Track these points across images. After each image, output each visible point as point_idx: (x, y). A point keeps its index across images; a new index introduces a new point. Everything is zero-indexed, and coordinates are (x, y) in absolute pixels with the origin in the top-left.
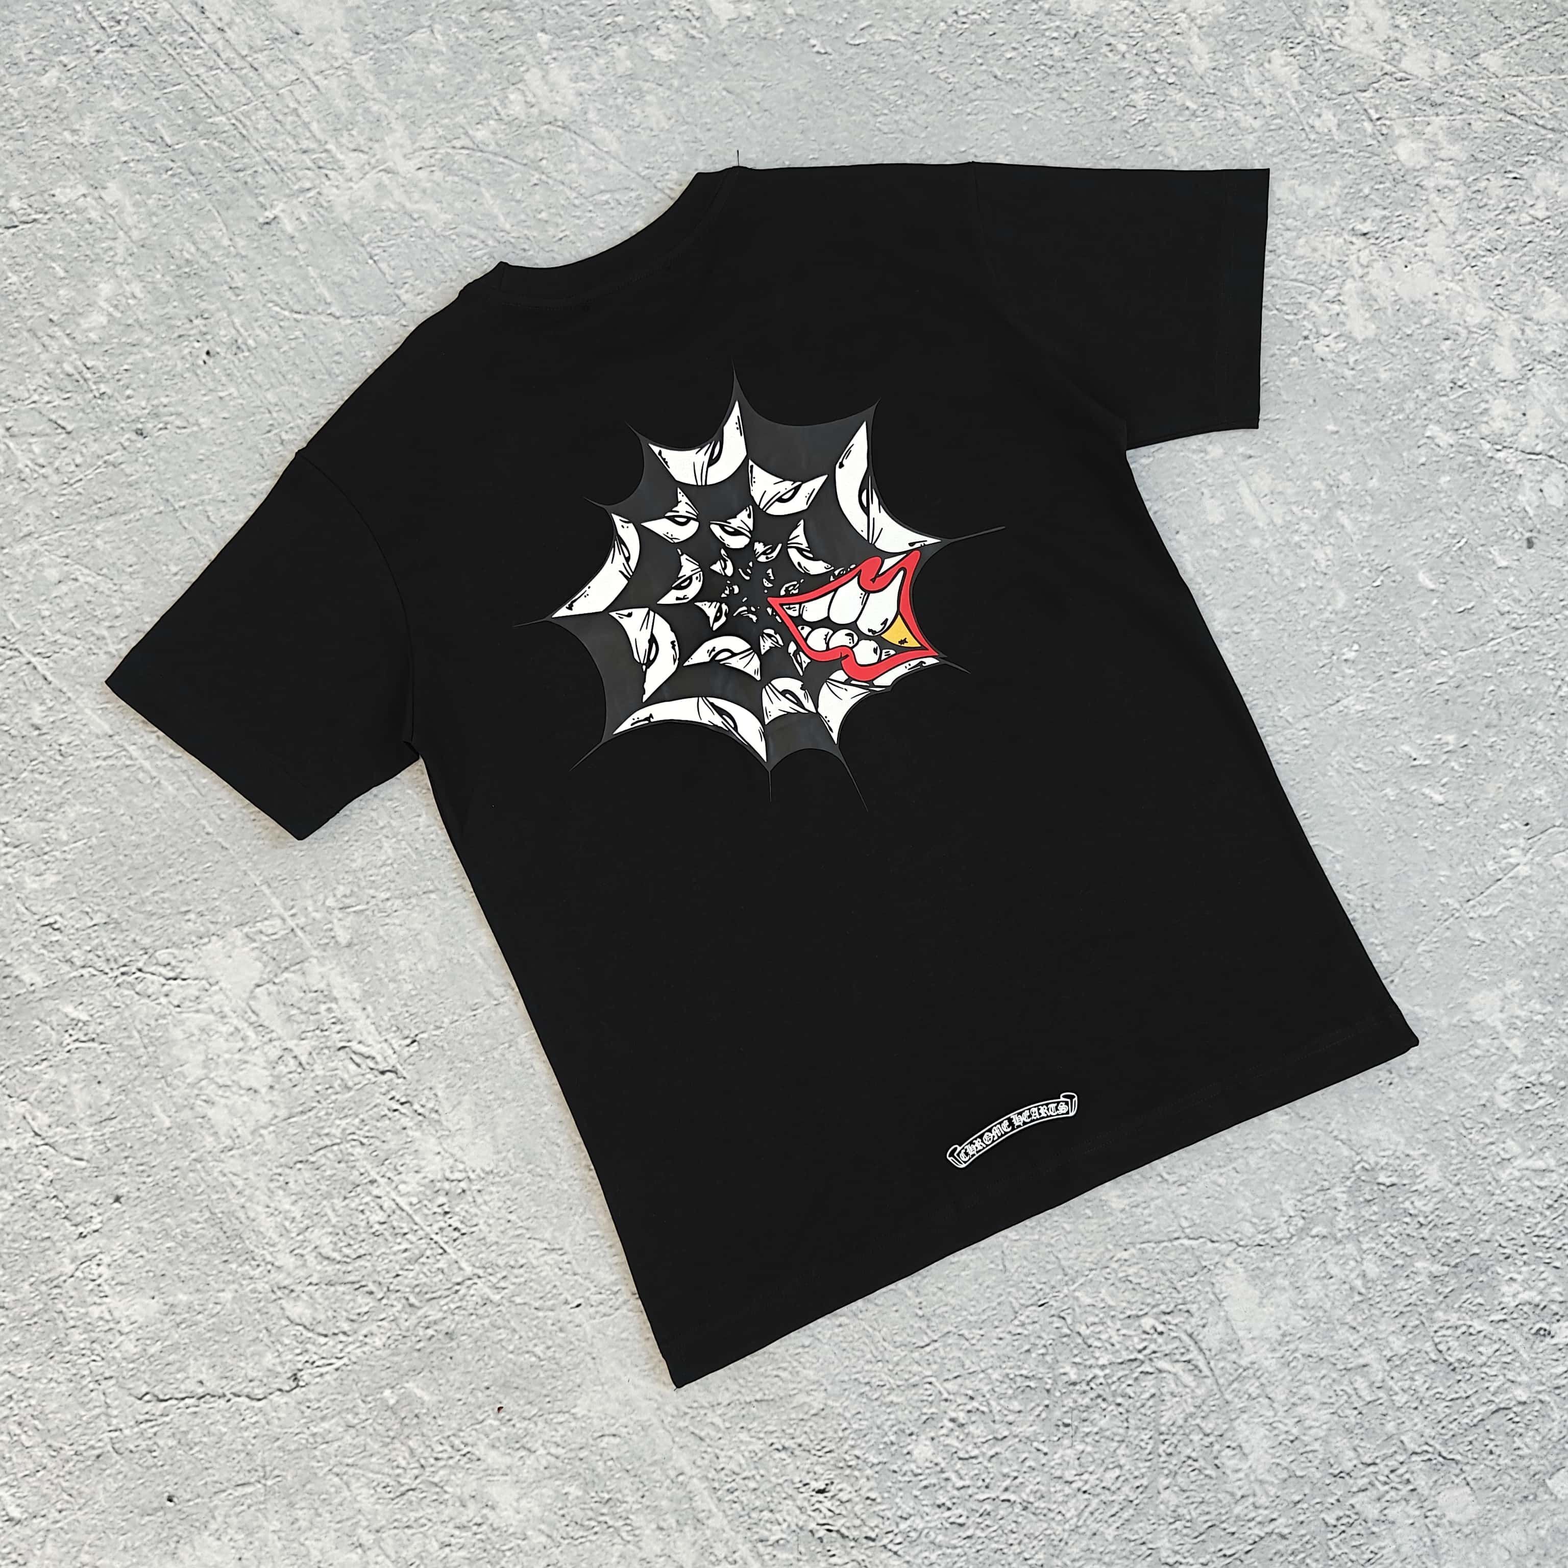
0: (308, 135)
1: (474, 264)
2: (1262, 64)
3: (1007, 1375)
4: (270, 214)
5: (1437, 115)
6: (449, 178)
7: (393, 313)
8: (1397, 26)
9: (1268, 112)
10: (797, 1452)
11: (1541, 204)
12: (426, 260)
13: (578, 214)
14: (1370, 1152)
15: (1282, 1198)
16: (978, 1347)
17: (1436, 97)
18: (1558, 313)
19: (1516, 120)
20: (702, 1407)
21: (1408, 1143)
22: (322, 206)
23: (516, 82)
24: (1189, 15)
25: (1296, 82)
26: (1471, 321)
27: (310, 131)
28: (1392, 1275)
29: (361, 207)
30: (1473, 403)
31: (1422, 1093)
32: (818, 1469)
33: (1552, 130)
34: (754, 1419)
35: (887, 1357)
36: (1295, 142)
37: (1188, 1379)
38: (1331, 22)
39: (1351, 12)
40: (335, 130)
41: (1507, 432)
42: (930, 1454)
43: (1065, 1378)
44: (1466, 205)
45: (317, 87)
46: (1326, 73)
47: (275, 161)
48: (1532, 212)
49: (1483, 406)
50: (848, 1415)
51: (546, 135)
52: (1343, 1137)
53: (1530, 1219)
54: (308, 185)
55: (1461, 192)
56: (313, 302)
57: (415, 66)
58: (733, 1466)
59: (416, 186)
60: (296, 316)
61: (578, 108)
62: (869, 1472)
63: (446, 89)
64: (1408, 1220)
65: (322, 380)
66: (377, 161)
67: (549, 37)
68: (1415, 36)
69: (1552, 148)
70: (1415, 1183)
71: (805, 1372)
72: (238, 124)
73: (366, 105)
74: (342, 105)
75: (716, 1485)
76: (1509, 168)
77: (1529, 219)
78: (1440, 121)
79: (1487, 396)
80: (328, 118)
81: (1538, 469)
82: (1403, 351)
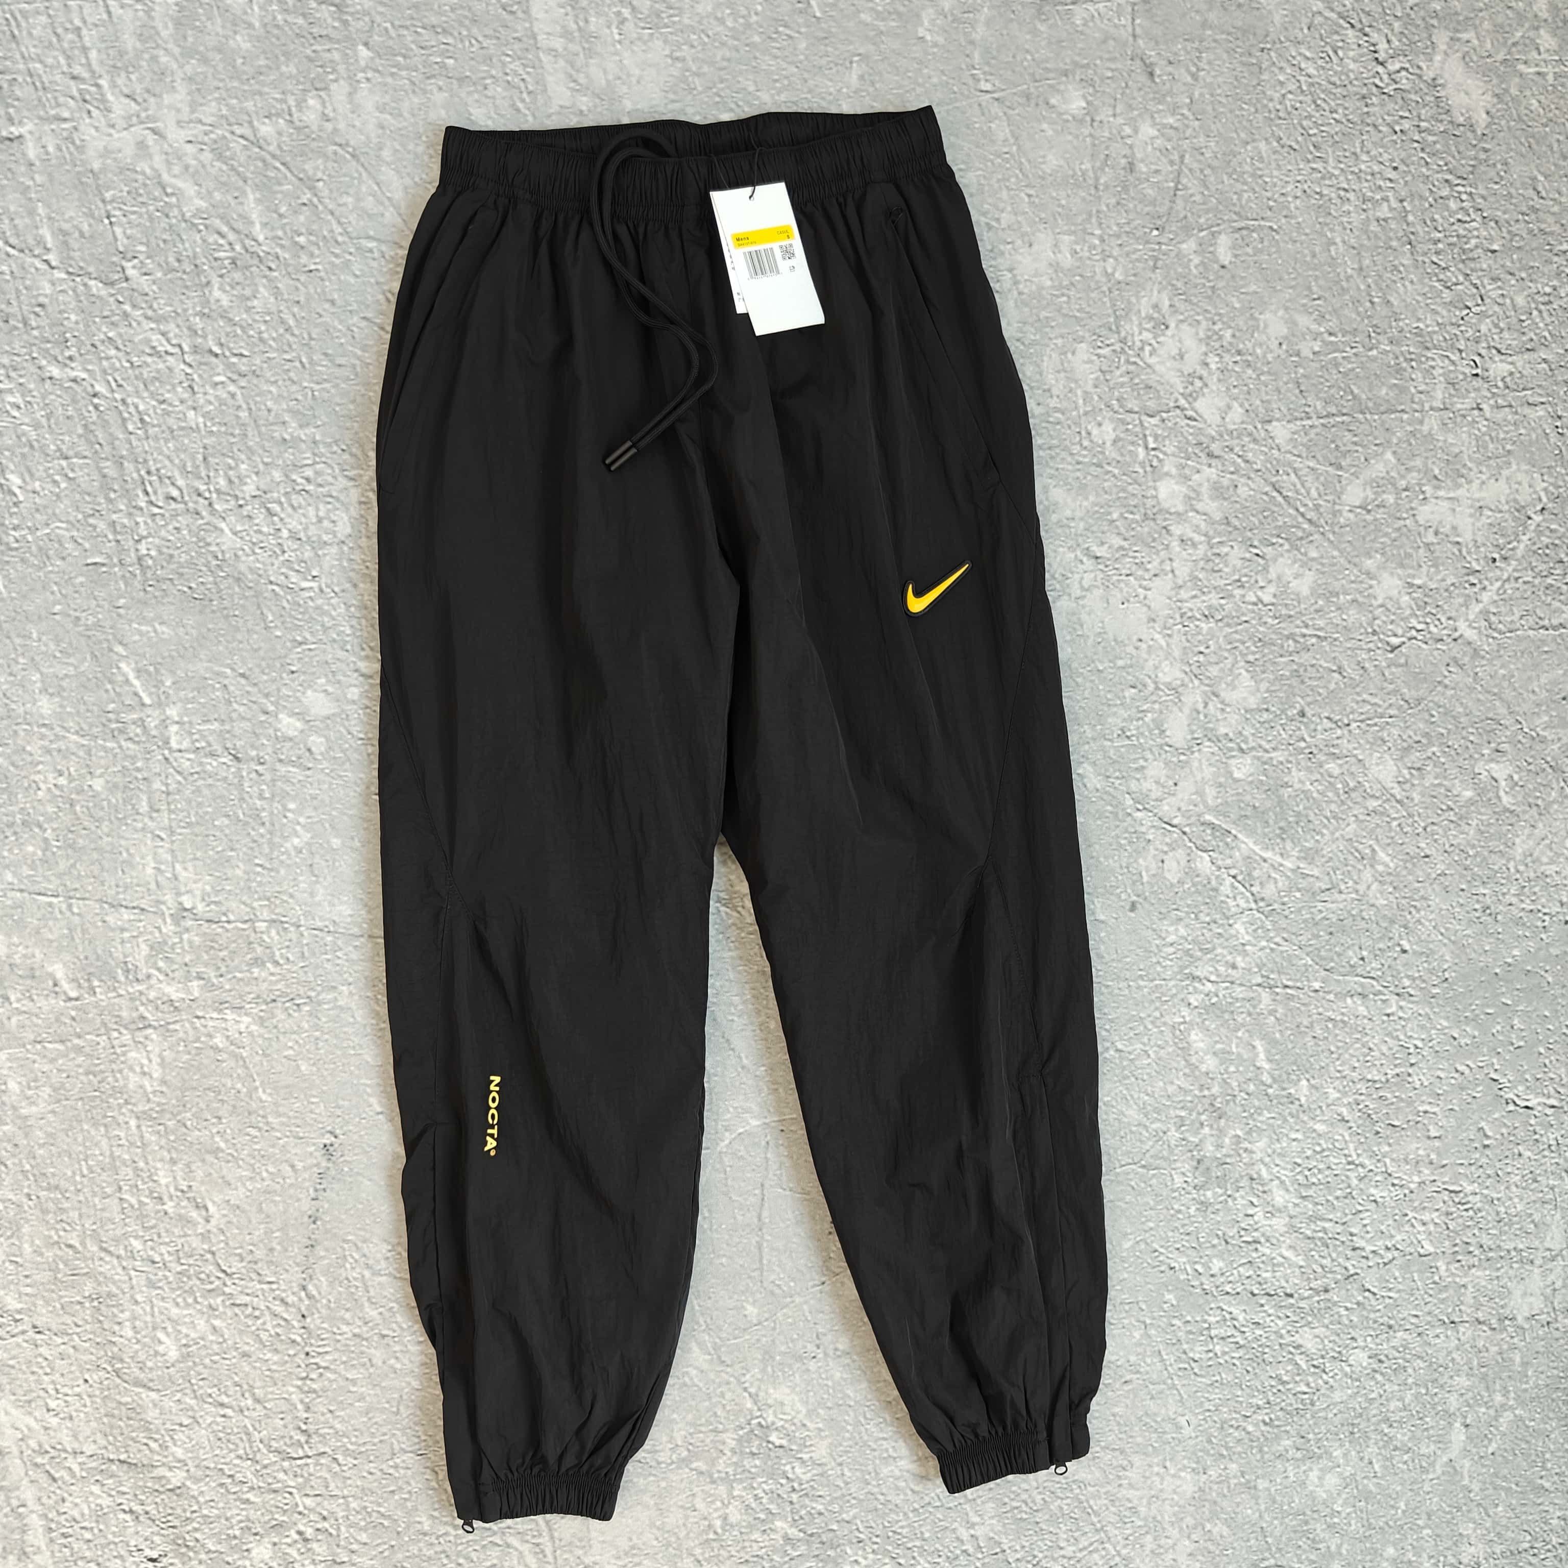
0: (84, 61)
1: (215, 264)
2: (1065, 353)
3: (365, 1508)
4: (15, 131)
5: (1210, 466)
6: (216, 164)
7: (112, 284)
8: (1207, 364)
9: (1053, 403)
10: (141, 1518)
11: (1271, 589)
12: (165, 241)
13: (337, 251)
14: (771, 1411)
15: (676, 1428)
16: (347, 1475)
17: (1215, 447)
18: (1245, 699)
19: (1280, 499)
20: (65, 1451)
21: (810, 1413)
22: (73, 143)
23: (320, 87)
24: (1014, 276)
25: (1090, 382)
26: (1163, 678)
27: (87, 58)
28: (750, 1526)
29: (115, 159)
30: (1133, 757)
31: (838, 1375)
32: (157, 1539)
33: (1310, 521)
34: (111, 1477)
35: (258, 1457)
36: (1067, 443)
37: (531, 1560)
38: (1147, 336)
39: (1169, 333)
40: (114, 67)
41: (1153, 796)
42: (267, 1557)
43: (419, 1527)
44: (1202, 563)
45: (109, 13)
46: (1122, 385)
47: (40, 76)
48: (1260, 593)
49: (1142, 762)
50: (201, 1499)
51: (332, 156)
52: (753, 1390)
53: (893, 1516)
54: (66, 115)
55: (1202, 549)
56: (31, 242)
57: (220, 30)
58: (76, 1513)
59: (180, 159)
60: (9, 249)
61: (375, 140)
62: (203, 1556)
63: (245, 68)
64: (784, 1481)
65: (16, 328)
66: (148, 117)
67: (370, 54)
68: (1219, 380)
69: (1301, 539)
70: (801, 1451)
71: (174, 1449)
72: (13, 23)
73: (155, 52)
74: (130, 42)
75: (53, 1526)
76: (1256, 543)
77: (1254, 599)
78: (1211, 473)
79: (1149, 756)
80: (111, 52)
81: (1168, 840)
82: (1088, 685)
